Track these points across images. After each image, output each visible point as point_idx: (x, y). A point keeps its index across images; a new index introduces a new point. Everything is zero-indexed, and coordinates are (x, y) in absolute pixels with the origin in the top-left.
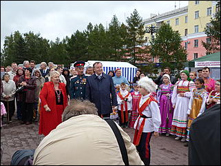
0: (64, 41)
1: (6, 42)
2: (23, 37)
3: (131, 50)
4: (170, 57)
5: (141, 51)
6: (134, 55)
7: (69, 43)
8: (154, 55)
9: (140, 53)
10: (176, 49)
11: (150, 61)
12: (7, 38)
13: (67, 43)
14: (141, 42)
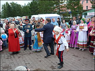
0: (28, 5)
1: (2, 7)
2: (10, 4)
3: (58, 7)
4: (75, 9)
5: (62, 7)
6: (59, 9)
7: (30, 5)
8: (68, 8)
9: (62, 8)
10: (78, 5)
11: (66, 11)
12: (3, 5)
13: (29, 5)
14: (62, 3)
